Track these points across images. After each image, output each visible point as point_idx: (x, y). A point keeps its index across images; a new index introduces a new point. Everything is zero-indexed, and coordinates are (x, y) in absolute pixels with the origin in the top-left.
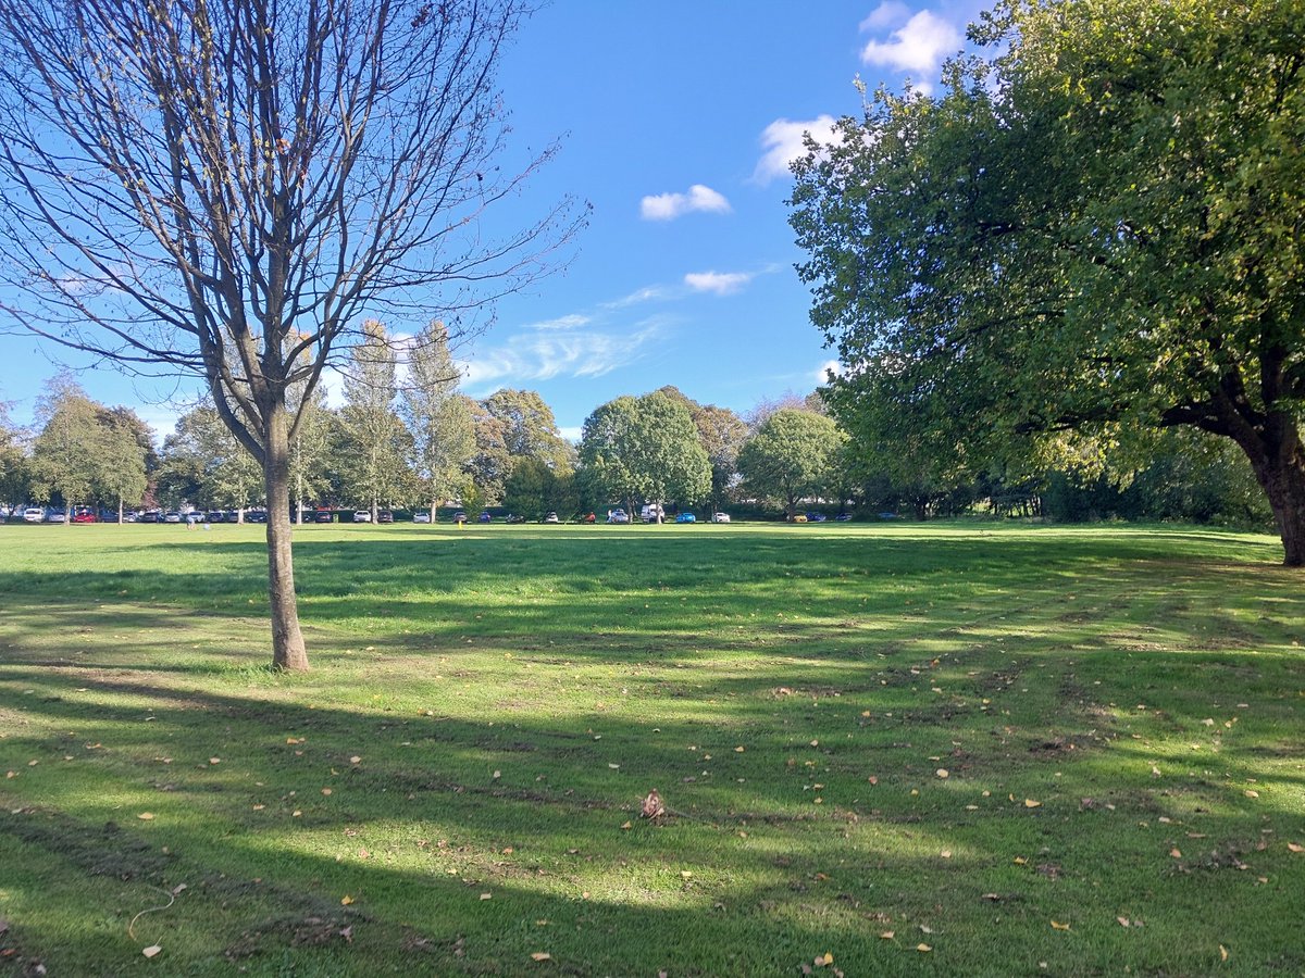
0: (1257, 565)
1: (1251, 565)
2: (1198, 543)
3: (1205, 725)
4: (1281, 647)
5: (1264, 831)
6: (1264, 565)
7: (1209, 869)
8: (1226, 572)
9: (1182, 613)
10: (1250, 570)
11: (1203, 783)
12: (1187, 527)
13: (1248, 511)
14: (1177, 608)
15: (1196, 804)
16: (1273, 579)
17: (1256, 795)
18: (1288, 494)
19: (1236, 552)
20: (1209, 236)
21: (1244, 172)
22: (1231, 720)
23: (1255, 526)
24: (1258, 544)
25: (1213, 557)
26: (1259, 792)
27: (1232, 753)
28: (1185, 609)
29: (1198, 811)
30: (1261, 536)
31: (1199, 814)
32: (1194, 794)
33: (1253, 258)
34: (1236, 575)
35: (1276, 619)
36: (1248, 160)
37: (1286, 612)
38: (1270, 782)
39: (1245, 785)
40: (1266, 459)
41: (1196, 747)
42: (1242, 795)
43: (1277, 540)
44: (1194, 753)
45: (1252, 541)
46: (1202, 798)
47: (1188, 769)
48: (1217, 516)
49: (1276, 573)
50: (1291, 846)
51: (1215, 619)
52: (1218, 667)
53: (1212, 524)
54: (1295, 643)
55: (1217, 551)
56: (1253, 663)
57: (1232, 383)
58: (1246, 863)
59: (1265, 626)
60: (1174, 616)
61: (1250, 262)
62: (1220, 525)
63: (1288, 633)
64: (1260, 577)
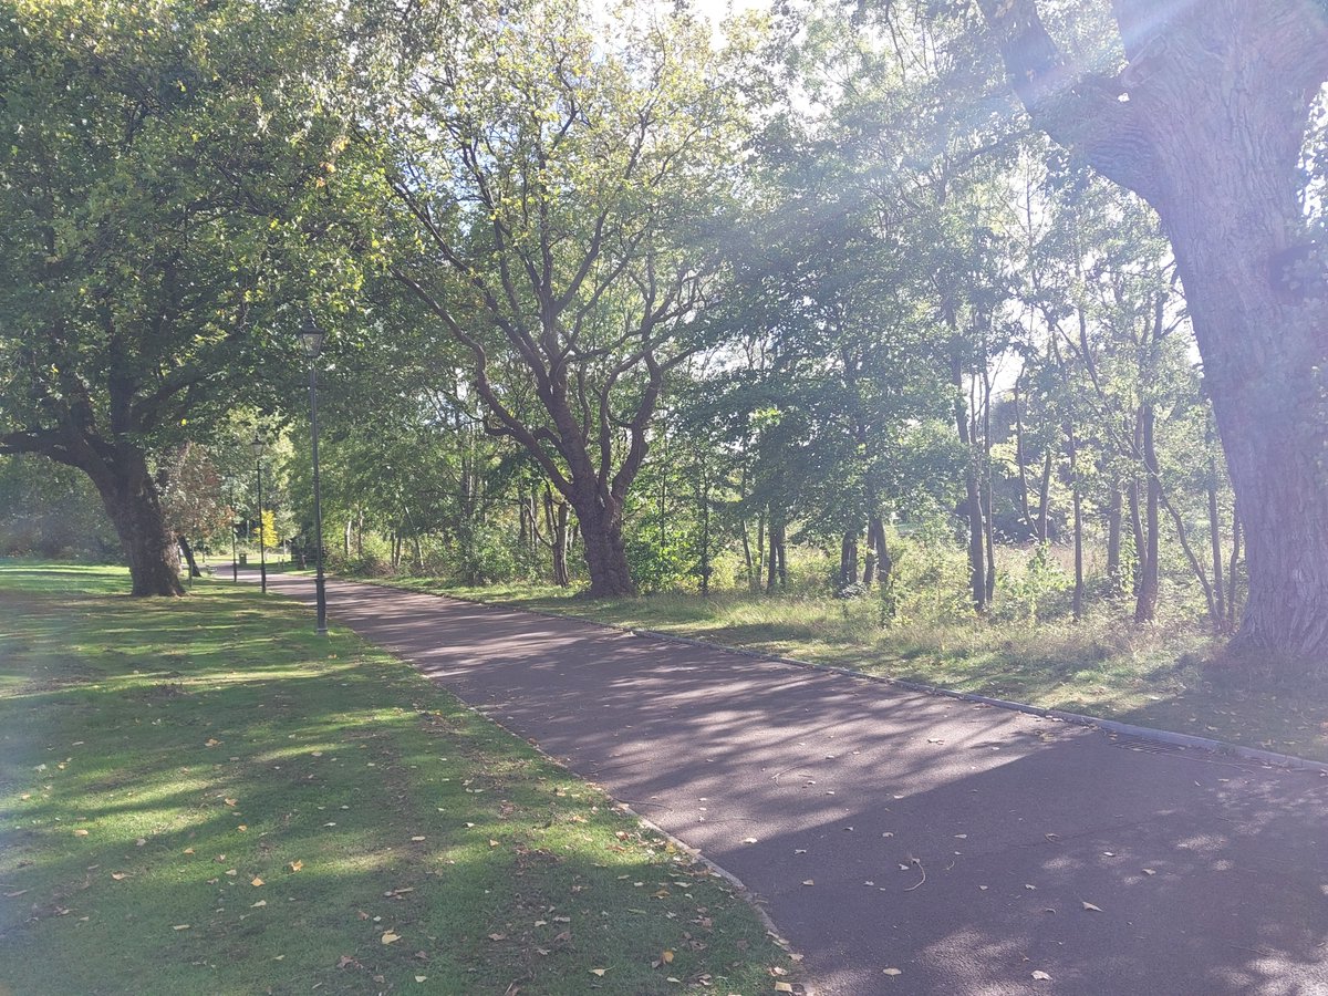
0: (107, 597)
1: (100, 598)
2: (46, 578)
3: (37, 771)
4: (122, 677)
5: (90, 868)
6: (113, 597)
7: (27, 926)
8: (74, 607)
9: (23, 655)
10: (98, 603)
11: (30, 834)
12: (36, 562)
13: (100, 542)
14: (17, 650)
15: (19, 860)
16: (121, 610)
17: (86, 833)
18: (136, 525)
19: (85, 585)
20: (55, 259)
21: (92, 204)
22: (65, 761)
23: (107, 558)
24: (108, 575)
25: (62, 592)
26: (88, 829)
27: (64, 795)
28: (26, 649)
29: (22, 865)
30: (113, 567)
31: (23, 869)
32: (19, 849)
33: (101, 290)
34: (83, 609)
35: (119, 650)
36: (96, 191)
37: (130, 642)
38: (101, 816)
39: (75, 825)
40: (115, 491)
41: (25, 797)
42: (70, 836)
43: (126, 571)
44: (24, 804)
45: (102, 573)
46: (27, 850)
47: (15, 822)
48: (68, 548)
49: (125, 604)
50: (115, 876)
51: (59, 656)
52: (56, 707)
53: (62, 558)
54: (136, 671)
55: (66, 586)
56: (92, 698)
57: (82, 413)
58: (69, 907)
59: (108, 658)
60: (13, 659)
61: (98, 292)
62: (70, 558)
63: (131, 662)
64: (108, 610)
